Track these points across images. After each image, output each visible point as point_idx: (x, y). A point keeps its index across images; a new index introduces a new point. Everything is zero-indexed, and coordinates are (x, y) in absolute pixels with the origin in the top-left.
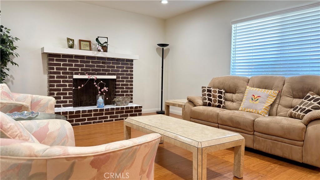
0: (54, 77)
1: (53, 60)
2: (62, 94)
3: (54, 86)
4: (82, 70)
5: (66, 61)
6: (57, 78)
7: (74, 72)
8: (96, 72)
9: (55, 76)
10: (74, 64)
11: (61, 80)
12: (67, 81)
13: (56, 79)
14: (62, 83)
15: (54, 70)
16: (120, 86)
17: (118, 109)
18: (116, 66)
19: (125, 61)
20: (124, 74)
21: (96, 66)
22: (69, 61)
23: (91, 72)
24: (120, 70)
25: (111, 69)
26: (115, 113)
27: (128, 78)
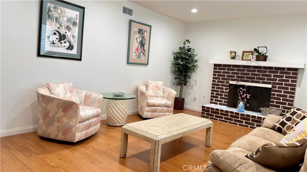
0: (215, 81)
1: (216, 69)
2: (219, 95)
3: (214, 88)
4: (237, 77)
5: (225, 69)
6: (217, 82)
7: (230, 78)
8: (250, 80)
9: (217, 80)
10: (231, 72)
11: (220, 84)
12: (224, 86)
14: (220, 87)
16: (276, 96)
17: (255, 117)
18: (274, 75)
19: (286, 70)
20: (282, 84)
21: (250, 74)
22: (228, 69)
23: (245, 79)
24: (278, 79)
25: (266, 78)
26: (251, 120)
27: (288, 89)
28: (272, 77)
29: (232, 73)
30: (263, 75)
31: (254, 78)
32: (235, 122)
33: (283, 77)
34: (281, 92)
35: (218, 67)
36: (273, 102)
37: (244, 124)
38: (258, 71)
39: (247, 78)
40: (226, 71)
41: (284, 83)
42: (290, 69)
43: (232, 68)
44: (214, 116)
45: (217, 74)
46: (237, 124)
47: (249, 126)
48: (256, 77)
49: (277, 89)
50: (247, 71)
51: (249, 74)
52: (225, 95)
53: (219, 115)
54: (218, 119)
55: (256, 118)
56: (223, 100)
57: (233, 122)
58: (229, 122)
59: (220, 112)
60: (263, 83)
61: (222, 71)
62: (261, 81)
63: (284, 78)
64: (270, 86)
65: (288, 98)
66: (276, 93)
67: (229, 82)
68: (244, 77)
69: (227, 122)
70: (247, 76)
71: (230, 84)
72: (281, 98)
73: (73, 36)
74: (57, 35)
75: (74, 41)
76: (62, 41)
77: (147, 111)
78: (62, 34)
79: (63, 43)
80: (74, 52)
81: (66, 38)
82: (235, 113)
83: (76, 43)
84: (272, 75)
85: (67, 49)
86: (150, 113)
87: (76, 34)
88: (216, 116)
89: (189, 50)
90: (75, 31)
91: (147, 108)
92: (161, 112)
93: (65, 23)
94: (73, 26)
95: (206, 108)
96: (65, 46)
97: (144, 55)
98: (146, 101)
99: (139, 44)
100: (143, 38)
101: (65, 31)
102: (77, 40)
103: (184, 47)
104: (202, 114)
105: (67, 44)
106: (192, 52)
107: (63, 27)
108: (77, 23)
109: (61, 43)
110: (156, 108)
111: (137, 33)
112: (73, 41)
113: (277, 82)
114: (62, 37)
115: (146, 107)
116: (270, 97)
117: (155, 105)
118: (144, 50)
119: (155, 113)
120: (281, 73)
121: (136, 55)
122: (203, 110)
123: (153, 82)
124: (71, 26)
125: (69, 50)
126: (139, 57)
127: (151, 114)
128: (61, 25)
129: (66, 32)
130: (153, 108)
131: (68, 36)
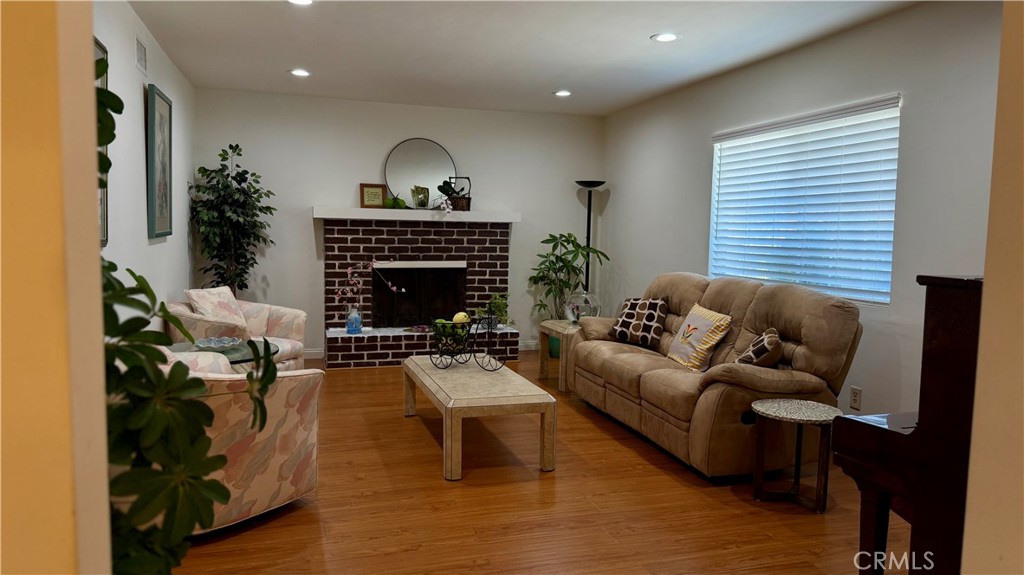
0: (333, 266)
1: (332, 232)
3: (332, 284)
4: (390, 249)
5: (357, 232)
6: (339, 268)
7: (374, 255)
8: (421, 255)
9: (337, 263)
10: (373, 238)
11: (349, 271)
12: (360, 275)
13: (337, 270)
15: (334, 251)
16: (476, 285)
18: (468, 240)
19: (489, 227)
20: (485, 258)
21: (420, 240)
22: (365, 232)
23: (410, 253)
24: (477, 247)
25: (454, 247)
27: (495, 266)
28: (466, 245)
29: (377, 241)
30: (447, 241)
31: (429, 250)
33: (484, 242)
34: (484, 274)
35: (336, 228)
36: (473, 297)
38: (436, 233)
39: (413, 250)
41: (488, 254)
42: (495, 225)
43: (374, 227)
44: (365, 357)
45: (336, 246)
48: (432, 246)
49: (477, 269)
50: (412, 234)
51: (416, 241)
52: (365, 300)
53: (379, 351)
54: (377, 361)
60: (449, 258)
61: (350, 237)
62: (445, 255)
63: (487, 245)
64: (462, 264)
65: (498, 285)
66: (477, 278)
67: (372, 264)
68: (406, 250)
69: (398, 363)
70: (414, 246)
71: (374, 269)
72: (487, 287)
84: (465, 239)
88: (370, 356)
89: (241, 177)
97: (166, 203)
99: (161, 166)
103: (224, 167)
104: (329, 360)
106: (251, 184)
113: (476, 253)
116: (464, 288)
120: (480, 234)
121: (159, 205)
122: (330, 349)
126: (162, 210)
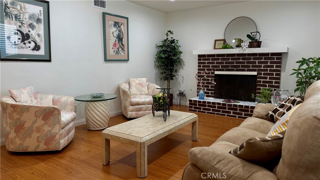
0: (201, 73)
1: (200, 60)
2: (206, 86)
3: (200, 80)
4: (222, 66)
5: (209, 59)
7: (215, 69)
10: (215, 62)
11: (206, 75)
12: (210, 77)
14: (206, 78)
15: (201, 67)
16: (261, 83)
17: (242, 106)
19: (270, 55)
20: (267, 70)
21: (235, 62)
22: (212, 59)
23: (230, 68)
24: (263, 65)
25: (251, 65)
26: (238, 110)
27: (273, 74)
28: (257, 64)
29: (217, 63)
30: (248, 63)
31: (239, 66)
32: (223, 113)
33: (267, 62)
34: (266, 78)
35: (202, 58)
36: (260, 89)
37: (232, 114)
38: (243, 59)
39: (232, 66)
40: (211, 61)
41: (269, 69)
42: (273, 54)
43: (216, 57)
44: (202, 109)
45: (202, 65)
46: (225, 114)
47: (237, 116)
48: (241, 65)
49: (262, 76)
50: (231, 60)
51: (233, 63)
52: (211, 87)
53: (207, 108)
54: (206, 111)
55: (244, 107)
56: (210, 92)
57: (221, 113)
58: (217, 114)
59: (207, 105)
60: (248, 70)
61: (206, 62)
62: (246, 69)
63: (269, 64)
64: (255, 73)
65: (274, 84)
66: (262, 80)
67: (214, 72)
68: (229, 66)
69: (214, 114)
70: (232, 65)
71: (215, 75)
72: (267, 85)
73: (39, 35)
74: (19, 35)
75: (41, 40)
76: (26, 42)
77: (131, 110)
78: (25, 34)
79: (26, 44)
80: (42, 52)
81: (30, 38)
82: (222, 104)
83: (43, 42)
84: (257, 61)
85: (33, 50)
86: (135, 112)
87: (42, 32)
88: (204, 109)
89: (173, 41)
90: (40, 29)
91: (131, 108)
92: (146, 110)
93: (27, 21)
94: (37, 23)
95: (193, 101)
96: (29, 47)
97: (123, 51)
98: (129, 100)
99: (116, 39)
100: (120, 31)
101: (27, 30)
102: (43, 39)
103: (167, 39)
104: (189, 108)
105: (33, 45)
106: (176, 44)
107: (25, 25)
108: (41, 20)
109: (25, 44)
110: (141, 106)
111: (113, 26)
112: (39, 41)
113: (262, 68)
114: (25, 37)
115: (129, 106)
116: (256, 84)
117: (139, 104)
118: (122, 44)
119: (140, 112)
120: (265, 59)
121: (114, 51)
122: (190, 104)
123: (135, 80)
124: (35, 24)
125: (35, 51)
126: (118, 52)
127: (135, 114)
128: (22, 23)
129: (29, 31)
130: (137, 106)
131: (32, 35)
